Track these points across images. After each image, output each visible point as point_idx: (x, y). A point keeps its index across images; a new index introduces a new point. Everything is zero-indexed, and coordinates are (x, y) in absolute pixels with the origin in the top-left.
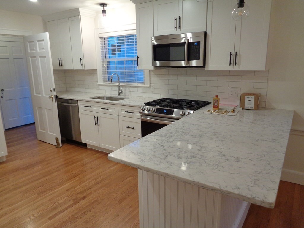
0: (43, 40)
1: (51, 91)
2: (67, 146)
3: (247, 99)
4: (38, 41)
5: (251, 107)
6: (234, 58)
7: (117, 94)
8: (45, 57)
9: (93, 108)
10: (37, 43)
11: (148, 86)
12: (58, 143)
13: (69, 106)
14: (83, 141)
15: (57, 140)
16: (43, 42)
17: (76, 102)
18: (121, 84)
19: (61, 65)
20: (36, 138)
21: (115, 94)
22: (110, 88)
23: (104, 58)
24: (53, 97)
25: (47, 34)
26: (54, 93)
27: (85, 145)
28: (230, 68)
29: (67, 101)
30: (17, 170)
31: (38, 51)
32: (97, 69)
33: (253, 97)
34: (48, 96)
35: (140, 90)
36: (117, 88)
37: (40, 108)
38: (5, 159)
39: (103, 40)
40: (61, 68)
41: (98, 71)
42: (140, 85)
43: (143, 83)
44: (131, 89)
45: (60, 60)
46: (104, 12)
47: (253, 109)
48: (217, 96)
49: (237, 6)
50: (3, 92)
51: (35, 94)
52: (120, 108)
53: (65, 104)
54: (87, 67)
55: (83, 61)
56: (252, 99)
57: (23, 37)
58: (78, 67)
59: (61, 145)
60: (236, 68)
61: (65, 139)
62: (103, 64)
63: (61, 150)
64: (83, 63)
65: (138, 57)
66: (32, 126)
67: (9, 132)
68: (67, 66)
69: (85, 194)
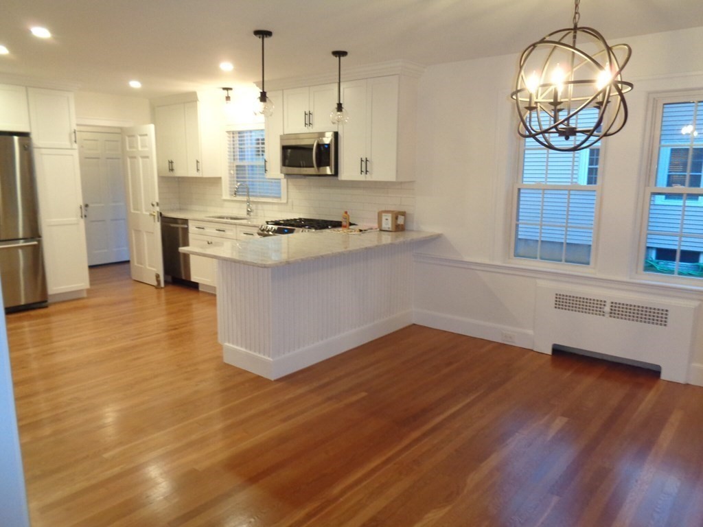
0: (146, 135)
1: (153, 205)
2: (170, 288)
3: (384, 217)
4: (141, 135)
5: (389, 228)
6: (365, 165)
7: (245, 213)
8: (147, 157)
9: (207, 230)
10: (139, 138)
11: (285, 201)
12: (158, 281)
13: (178, 228)
14: (194, 278)
15: (158, 276)
16: (146, 137)
17: (185, 221)
18: (252, 199)
19: (172, 170)
20: (131, 278)
21: (243, 213)
22: (238, 204)
23: (232, 161)
24: (156, 214)
25: (152, 127)
26: (157, 209)
27: (195, 286)
28: (362, 178)
29: (175, 220)
30: (99, 305)
31: (140, 149)
32: (220, 178)
33: (390, 215)
34: (148, 214)
35: (276, 207)
36: (245, 206)
37: (138, 231)
38: (85, 295)
39: (232, 135)
40: (171, 174)
41: (223, 179)
42: (275, 201)
43: (280, 198)
44: (266, 207)
45: (171, 162)
46: (228, 98)
47: (390, 230)
48: (346, 213)
49: (336, 110)
50: (89, 209)
51: (132, 211)
52: (239, 228)
53: (172, 225)
54: (206, 173)
55: (200, 164)
56: (389, 217)
57: (121, 128)
58: (192, 173)
59: (162, 284)
60: (369, 178)
61: (170, 279)
62: (230, 170)
63: (163, 291)
64: (200, 169)
65: (265, 161)
66: (126, 265)
67: (95, 271)
68: (180, 172)
69: (177, 327)
